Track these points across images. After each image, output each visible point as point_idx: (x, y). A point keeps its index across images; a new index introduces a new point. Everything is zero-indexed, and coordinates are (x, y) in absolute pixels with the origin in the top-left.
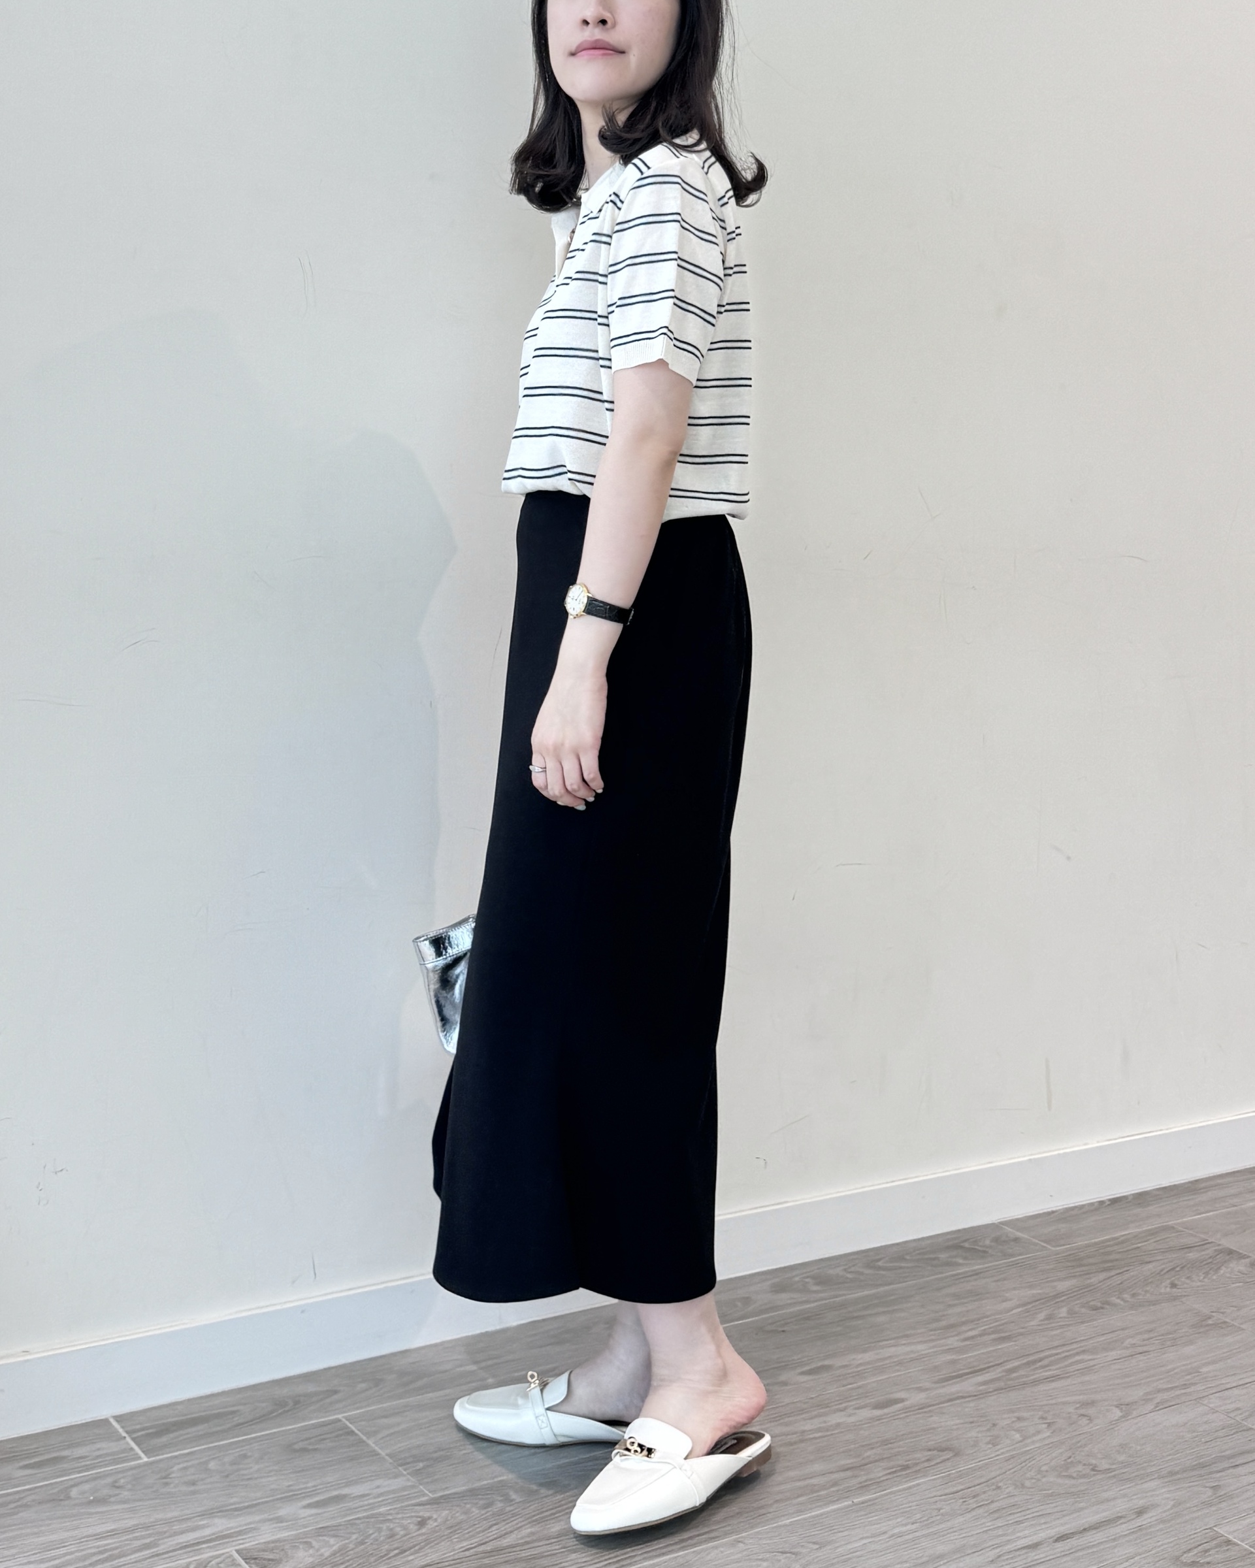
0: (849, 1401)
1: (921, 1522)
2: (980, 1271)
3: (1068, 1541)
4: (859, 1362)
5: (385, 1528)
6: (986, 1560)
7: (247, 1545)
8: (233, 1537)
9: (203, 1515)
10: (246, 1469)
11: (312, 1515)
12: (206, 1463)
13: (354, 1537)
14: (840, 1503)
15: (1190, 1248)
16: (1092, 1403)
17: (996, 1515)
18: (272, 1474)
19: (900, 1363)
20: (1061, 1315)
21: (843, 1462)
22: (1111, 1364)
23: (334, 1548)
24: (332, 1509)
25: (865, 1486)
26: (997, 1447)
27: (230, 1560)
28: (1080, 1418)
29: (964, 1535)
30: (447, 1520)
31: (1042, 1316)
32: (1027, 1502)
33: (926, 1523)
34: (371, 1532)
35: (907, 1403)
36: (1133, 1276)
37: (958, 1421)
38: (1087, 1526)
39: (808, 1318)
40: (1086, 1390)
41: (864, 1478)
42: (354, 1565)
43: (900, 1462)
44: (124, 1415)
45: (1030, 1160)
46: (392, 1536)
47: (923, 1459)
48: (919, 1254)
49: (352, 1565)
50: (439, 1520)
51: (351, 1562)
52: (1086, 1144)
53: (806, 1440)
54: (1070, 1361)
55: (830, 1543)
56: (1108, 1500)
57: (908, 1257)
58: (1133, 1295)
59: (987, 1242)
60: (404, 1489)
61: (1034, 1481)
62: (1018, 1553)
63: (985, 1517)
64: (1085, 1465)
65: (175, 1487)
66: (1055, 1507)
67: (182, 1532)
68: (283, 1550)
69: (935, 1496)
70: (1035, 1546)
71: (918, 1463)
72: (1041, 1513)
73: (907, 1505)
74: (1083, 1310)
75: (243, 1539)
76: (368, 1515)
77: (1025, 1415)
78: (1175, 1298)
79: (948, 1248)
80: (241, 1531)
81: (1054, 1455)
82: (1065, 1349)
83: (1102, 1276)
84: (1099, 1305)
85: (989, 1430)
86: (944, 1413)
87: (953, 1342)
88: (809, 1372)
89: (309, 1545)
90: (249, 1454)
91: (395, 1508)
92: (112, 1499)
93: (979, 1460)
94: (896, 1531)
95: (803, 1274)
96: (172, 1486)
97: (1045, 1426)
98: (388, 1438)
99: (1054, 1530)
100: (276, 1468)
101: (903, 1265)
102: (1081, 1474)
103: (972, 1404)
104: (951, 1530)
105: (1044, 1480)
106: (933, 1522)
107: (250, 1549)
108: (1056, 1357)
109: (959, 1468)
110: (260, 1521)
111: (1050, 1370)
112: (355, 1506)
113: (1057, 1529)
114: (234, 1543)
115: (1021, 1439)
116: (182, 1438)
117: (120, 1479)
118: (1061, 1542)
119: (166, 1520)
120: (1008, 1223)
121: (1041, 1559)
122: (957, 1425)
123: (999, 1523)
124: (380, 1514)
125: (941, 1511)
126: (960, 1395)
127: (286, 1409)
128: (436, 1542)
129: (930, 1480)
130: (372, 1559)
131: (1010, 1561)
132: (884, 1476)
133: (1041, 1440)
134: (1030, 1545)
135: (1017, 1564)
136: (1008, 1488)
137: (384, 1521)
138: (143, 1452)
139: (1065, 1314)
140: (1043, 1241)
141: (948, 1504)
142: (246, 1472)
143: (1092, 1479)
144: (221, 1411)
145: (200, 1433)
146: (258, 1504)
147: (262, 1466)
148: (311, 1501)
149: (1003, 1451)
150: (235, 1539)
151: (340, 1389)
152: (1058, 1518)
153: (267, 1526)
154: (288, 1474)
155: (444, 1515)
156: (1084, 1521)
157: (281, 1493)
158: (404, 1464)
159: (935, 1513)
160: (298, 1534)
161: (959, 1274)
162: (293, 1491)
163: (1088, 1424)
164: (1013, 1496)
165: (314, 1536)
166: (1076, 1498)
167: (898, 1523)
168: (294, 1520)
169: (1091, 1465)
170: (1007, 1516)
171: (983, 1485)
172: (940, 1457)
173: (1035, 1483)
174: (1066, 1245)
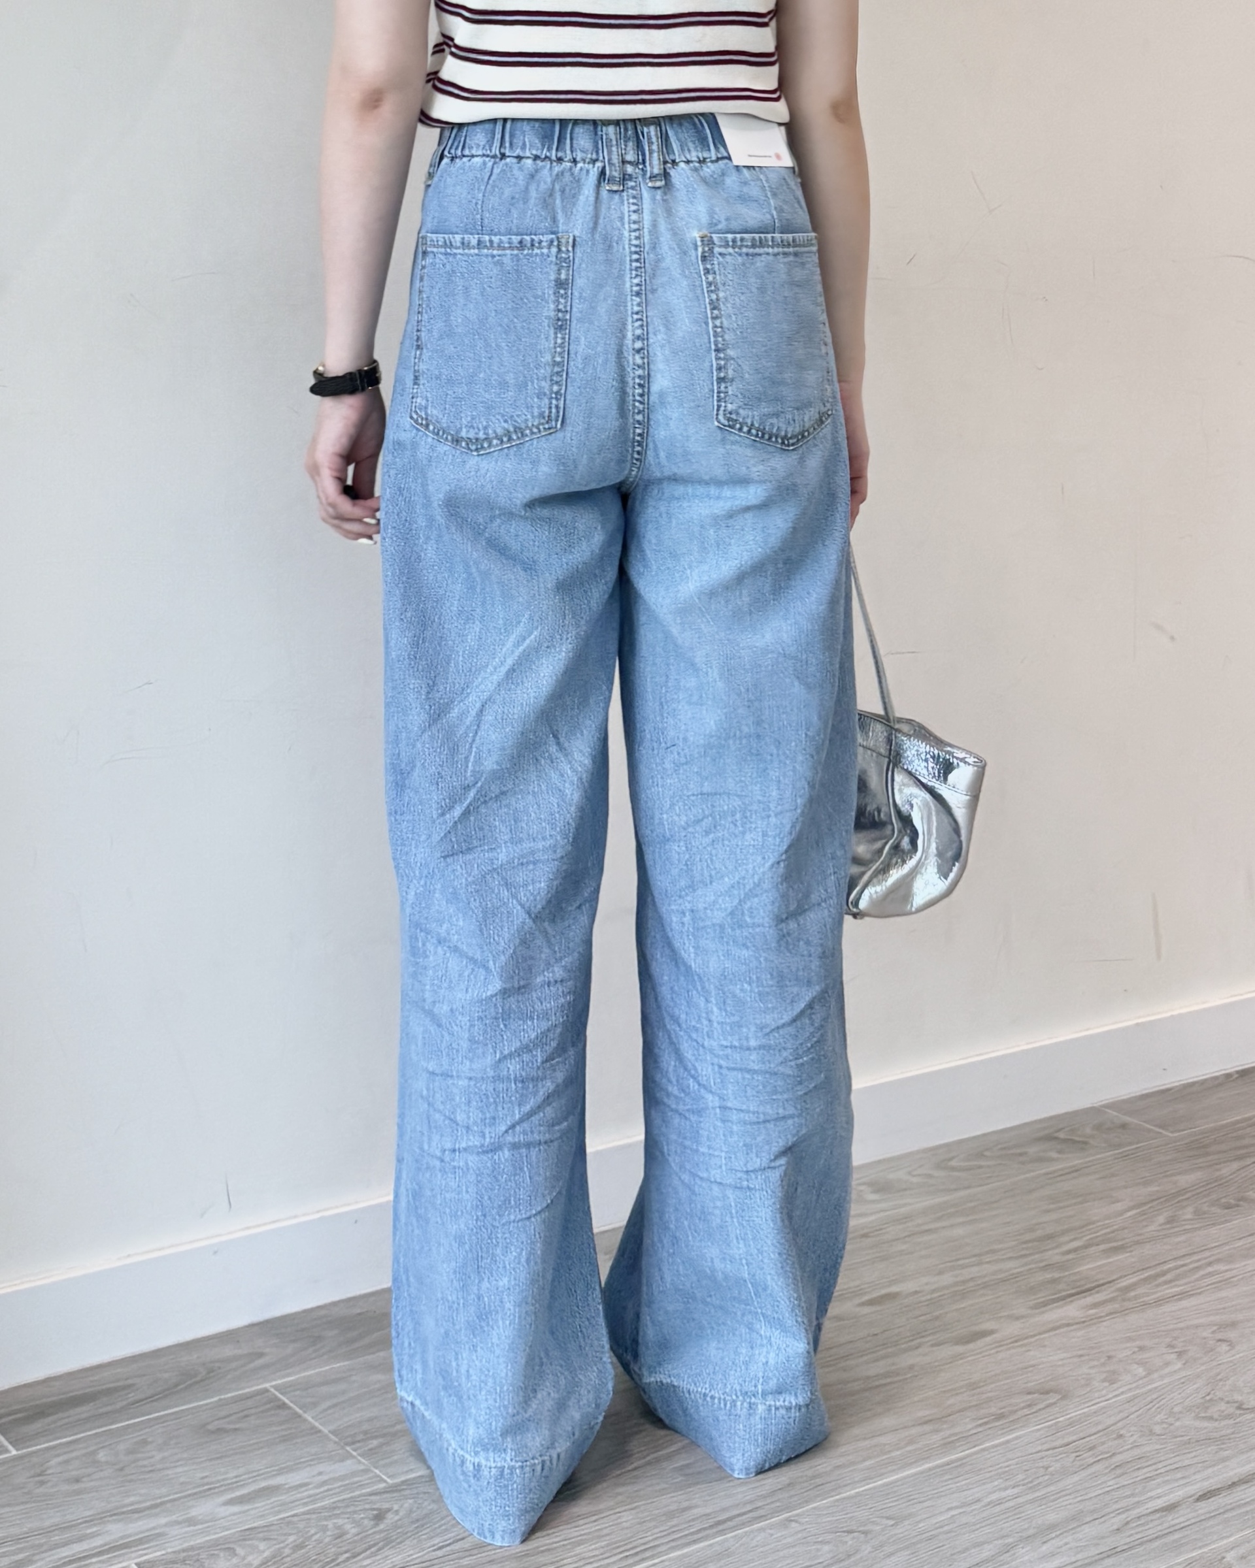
0: (923, 1337)
1: (1023, 1485)
2: (1081, 1166)
3: (1213, 1499)
4: (934, 1286)
5: (330, 1526)
6: (1111, 1529)
7: (151, 1556)
8: (131, 1547)
9: (89, 1521)
10: (144, 1459)
11: (234, 1514)
12: (94, 1453)
13: (291, 1539)
14: (920, 1466)
16: (1233, 1325)
17: (1119, 1471)
18: (180, 1463)
19: (985, 1286)
20: (1185, 1217)
21: (920, 1414)
23: (267, 1554)
24: (261, 1505)
25: (950, 1443)
26: (1113, 1386)
28: (1217, 1344)
29: (1080, 1498)
30: (411, 1511)
31: (1161, 1219)
32: (1157, 1454)
33: (1030, 1485)
34: (313, 1532)
35: (996, 1336)
37: (1065, 1355)
38: (1236, 1480)
39: (865, 1236)
40: (1224, 1308)
41: (948, 1433)
43: (993, 1410)
45: (1137, 1024)
46: (342, 1535)
47: (1022, 1405)
48: (1004, 1148)
50: (401, 1514)
52: (1204, 1003)
53: (870, 1388)
54: (1202, 1273)
55: (910, 1515)
57: (987, 1153)
59: (1088, 1131)
60: (354, 1474)
61: (1164, 1426)
62: (1150, 1518)
63: (1106, 1474)
64: (1228, 1402)
65: (52, 1487)
66: (1195, 1457)
67: (66, 1544)
68: (198, 1560)
69: (1039, 1451)
70: (1171, 1508)
71: (1016, 1411)
72: (1174, 1466)
73: (1006, 1464)
74: (1214, 1209)
75: (145, 1549)
76: (307, 1511)
77: (1147, 1343)
79: (1039, 1139)
80: (141, 1539)
82: (1195, 1257)
83: (1235, 1165)
84: (1232, 1202)
85: (1103, 1364)
86: (1045, 1346)
87: (1052, 1256)
88: (871, 1303)
89: (232, 1552)
90: (150, 1440)
91: (344, 1500)
93: (1091, 1403)
94: (994, 1497)
95: (907, 1167)
96: (49, 1484)
97: (1174, 1356)
99: (1194, 1487)
100: (185, 1455)
101: (983, 1163)
102: (1224, 1414)
103: (1079, 1334)
104: (1064, 1493)
105: (1178, 1424)
106: (1039, 1484)
107: (157, 1561)
108: (1183, 1269)
109: (1069, 1414)
110: (166, 1525)
111: (1174, 1286)
112: (293, 1498)
113: (1198, 1486)
114: (133, 1555)
115: (1144, 1373)
116: (59, 1423)
119: (44, 1529)
120: (1114, 1106)
121: (1180, 1523)
122: (1062, 1360)
123: (1124, 1481)
124: (324, 1508)
126: (1064, 1322)
127: (198, 1378)
128: (398, 1540)
129: (1033, 1431)
131: (1140, 1529)
132: (972, 1428)
133: (1171, 1374)
134: (1163, 1508)
135: (1151, 1532)
136: (1132, 1435)
137: (330, 1516)
138: (11, 1443)
139: (1189, 1216)
140: (1155, 1126)
141: (1057, 1461)
142: (145, 1463)
143: (1238, 1420)
144: (112, 1385)
145: (84, 1416)
146: (162, 1504)
147: (166, 1454)
148: (233, 1495)
149: (1121, 1390)
150: (133, 1549)
151: (267, 1350)
152: (1199, 1471)
153: (175, 1531)
154: (202, 1462)
155: (406, 1505)
156: (1231, 1473)
157: (194, 1488)
158: (353, 1443)
159: (1042, 1471)
160: (217, 1539)
161: (1055, 1172)
162: (207, 1484)
163: (1227, 1352)
164: (1137, 1446)
165: (239, 1541)
166: (1217, 1445)
167: (995, 1486)
168: (211, 1522)
169: (1236, 1402)
170: (1132, 1471)
171: (1099, 1434)
172: (1043, 1401)
173: (1164, 1429)
174: (1185, 1130)
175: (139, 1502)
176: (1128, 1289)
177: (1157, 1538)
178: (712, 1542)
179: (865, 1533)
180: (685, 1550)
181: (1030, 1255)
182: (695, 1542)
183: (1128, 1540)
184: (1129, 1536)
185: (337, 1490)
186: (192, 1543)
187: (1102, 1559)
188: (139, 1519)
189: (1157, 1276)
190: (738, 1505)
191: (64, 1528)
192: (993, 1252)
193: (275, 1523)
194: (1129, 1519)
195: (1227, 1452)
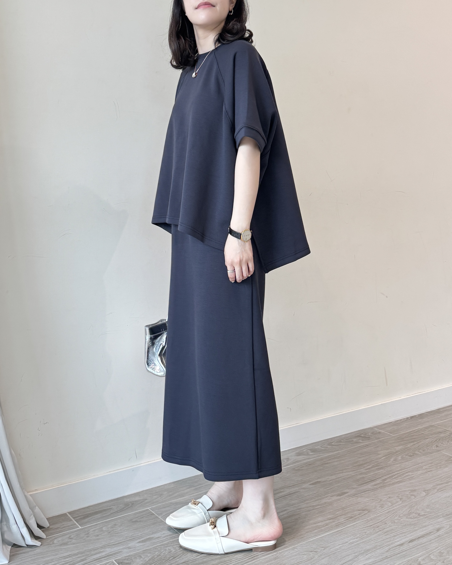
0: (328, 494)
1: (359, 538)
2: (369, 444)
3: (413, 542)
4: (330, 479)
5: (167, 549)
6: (385, 551)
9: (101, 548)
10: (115, 530)
11: (141, 546)
12: (102, 528)
13: (157, 553)
14: (330, 532)
15: (440, 433)
16: (415, 490)
17: (386, 534)
18: (125, 531)
19: (344, 479)
20: (399, 459)
21: (329, 517)
22: (419, 476)
23: (150, 558)
24: (148, 543)
25: (337, 525)
26: (383, 508)
28: (411, 496)
29: (376, 542)
31: (392, 460)
32: (397, 528)
33: (361, 538)
34: (162, 551)
35: (348, 494)
36: (422, 444)
37: (368, 500)
38: (420, 536)
39: (310, 465)
40: (412, 486)
41: (338, 522)
42: (157, 564)
43: (349, 516)
44: (71, 512)
45: (382, 404)
47: (357, 514)
48: (346, 439)
49: (156, 564)
51: (156, 563)
52: (400, 398)
53: (314, 509)
54: (405, 475)
55: (328, 547)
56: (425, 526)
57: (342, 441)
58: (424, 450)
59: (370, 434)
61: (398, 520)
62: (396, 548)
63: (382, 535)
64: (415, 513)
65: (91, 538)
66: (407, 529)
68: (131, 559)
69: (363, 528)
70: (402, 545)
71: (356, 516)
72: (402, 532)
74: (407, 457)
75: (117, 556)
76: (161, 545)
77: (391, 496)
78: (439, 451)
79: (356, 437)
80: (116, 553)
81: (404, 510)
82: (403, 471)
83: (412, 444)
84: (412, 454)
85: (379, 502)
86: (363, 497)
87: (363, 470)
88: (313, 484)
89: (141, 557)
90: (117, 524)
91: (171, 541)
92: (69, 543)
93: (377, 513)
94: (351, 541)
95: (307, 448)
96: (90, 537)
97: (399, 500)
99: (408, 539)
100: (127, 529)
101: (341, 444)
102: (414, 517)
103: (372, 493)
104: (371, 540)
105: (402, 520)
106: (363, 538)
107: (120, 559)
108: (399, 474)
109: (371, 517)
110: (122, 549)
111: (398, 479)
112: (156, 541)
114: (114, 558)
115: (391, 505)
116: (93, 519)
117: (71, 535)
118: (411, 543)
119: (89, 550)
120: (377, 427)
121: (405, 549)
122: (368, 501)
123: (387, 537)
124: (165, 544)
125: (366, 533)
126: (367, 490)
127: (129, 506)
129: (361, 522)
130: (164, 561)
131: (393, 551)
132: (344, 521)
133: (399, 505)
134: (400, 545)
135: (396, 552)
136: (389, 523)
137: (167, 546)
138: (79, 525)
139: (400, 459)
140: (389, 433)
141: (368, 531)
142: (116, 531)
143: (419, 519)
144: (106, 508)
145: (99, 517)
146: (121, 543)
147: (121, 528)
148: (140, 540)
149: (385, 510)
150: (114, 556)
151: (148, 498)
152: (409, 534)
153: (125, 550)
154: (131, 530)
156: (418, 534)
157: (129, 538)
159: (364, 534)
160: (136, 553)
161: (361, 446)
162: (133, 537)
163: (414, 498)
164: (391, 526)
165: (142, 553)
166: (414, 526)
167: (351, 538)
168: (135, 548)
169: (417, 513)
170: (390, 534)
171: (380, 523)
172: (363, 513)
173: (398, 521)
174: (397, 434)
175: (115, 542)
176: (385, 480)
177: (398, 553)
178: (273, 554)
179: (316, 552)
181: (357, 470)
183: (390, 554)
184: (391, 553)
186: (129, 554)
187: (384, 560)
188: (114, 547)
189: (392, 476)
191: (94, 550)
192: (346, 469)
193: (152, 548)
194: (390, 548)
195: (417, 528)
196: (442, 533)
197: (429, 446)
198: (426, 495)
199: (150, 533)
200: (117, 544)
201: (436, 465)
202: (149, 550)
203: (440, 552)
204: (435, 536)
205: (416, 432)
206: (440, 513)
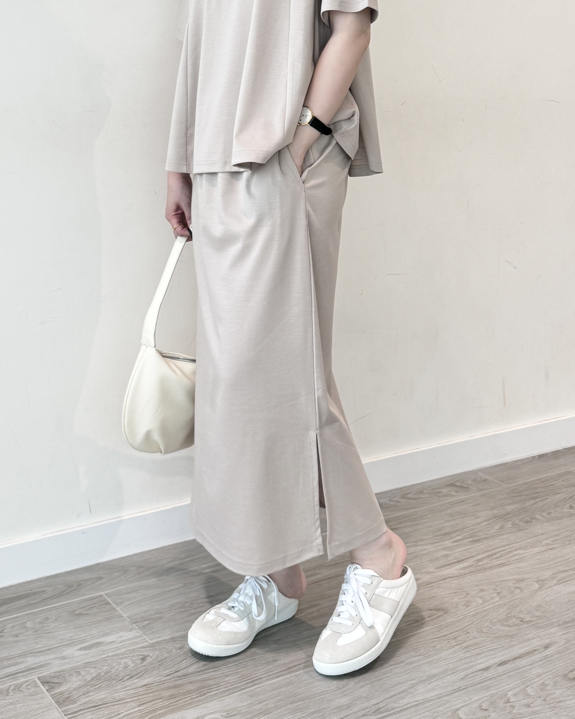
1: (423, 655)
2: (464, 499)
5: (122, 662)
6: (459, 678)
7: (44, 674)
8: (36, 669)
10: (46, 627)
11: (82, 655)
12: (25, 623)
13: (105, 668)
16: (523, 580)
17: (465, 650)
18: (61, 629)
22: (534, 556)
23: (94, 675)
24: (94, 650)
26: (468, 608)
27: (33, 683)
28: (516, 589)
29: (447, 663)
30: (158, 657)
31: (497, 527)
32: (484, 642)
33: (427, 655)
34: (115, 665)
36: (549, 502)
37: (448, 592)
38: (516, 656)
40: (519, 572)
43: (414, 618)
45: (494, 435)
46: (127, 667)
47: (428, 615)
48: (432, 489)
50: (154, 657)
51: (102, 684)
52: (525, 425)
54: (512, 554)
56: (529, 640)
57: (424, 491)
58: (549, 513)
59: (470, 482)
60: (135, 637)
61: (488, 628)
62: (477, 673)
63: (460, 651)
64: (517, 618)
65: (6, 638)
66: (499, 644)
68: (64, 677)
69: (432, 639)
70: (487, 669)
71: (425, 618)
72: (491, 648)
73: (417, 644)
74: (521, 523)
75: (41, 671)
76: (114, 654)
77: (485, 588)
79: (448, 486)
80: (41, 665)
81: (499, 612)
82: (510, 546)
83: (532, 502)
84: (529, 519)
85: (464, 597)
86: (441, 587)
87: (448, 543)
89: (79, 673)
90: (50, 617)
91: (130, 650)
93: (458, 616)
97: (496, 594)
98: (128, 607)
99: (498, 659)
100: (62, 625)
101: (422, 496)
102: (514, 624)
103: (456, 582)
104: (440, 660)
105: (494, 628)
106: (430, 655)
107: (46, 676)
108: (503, 552)
109: (447, 621)
110: (52, 659)
111: (500, 560)
112: (108, 648)
114: (37, 673)
115: (482, 602)
118: (501, 666)
120: (481, 470)
121: (490, 677)
123: (467, 655)
124: (121, 654)
125: (436, 648)
126: (450, 576)
127: (73, 589)
128: (151, 671)
129: (431, 628)
130: (114, 682)
131: (472, 679)
133: (494, 603)
134: (483, 668)
135: (476, 680)
136: (473, 633)
137: (122, 658)
139: (509, 526)
140: (499, 481)
141: (440, 643)
143: (520, 627)
144: (36, 590)
145: (22, 605)
146: (52, 648)
147: (56, 625)
148: (83, 646)
149: (471, 610)
151: (104, 576)
152: (500, 652)
153: (56, 662)
154: (70, 629)
155: (156, 654)
156: (515, 653)
157: (65, 641)
158: (136, 623)
159: (432, 649)
160: (73, 667)
161: (453, 502)
162: (73, 640)
163: (519, 593)
164: (475, 638)
165: (83, 668)
166: (510, 639)
167: (411, 655)
168: (72, 658)
169: (520, 618)
170: (472, 650)
171: (460, 631)
172: (436, 615)
173: (488, 630)
174: (513, 483)
175: (42, 647)
176: (480, 560)
177: (479, 683)
178: (285, 677)
180: (274, 681)
181: (440, 542)
182: (278, 677)
183: (466, 684)
184: (467, 682)
185: (127, 645)
186: (62, 668)
187: (454, 693)
188: (40, 656)
189: (492, 555)
190: (299, 660)
191: (9, 659)
192: (422, 539)
193: (99, 660)
194: (467, 674)
195: (514, 642)
196: (551, 652)
197: (559, 506)
198: (538, 588)
199: (99, 635)
200: (45, 651)
201: (563, 539)
202: (94, 663)
203: (543, 684)
204: (541, 657)
205: (543, 482)
206: (555, 618)
